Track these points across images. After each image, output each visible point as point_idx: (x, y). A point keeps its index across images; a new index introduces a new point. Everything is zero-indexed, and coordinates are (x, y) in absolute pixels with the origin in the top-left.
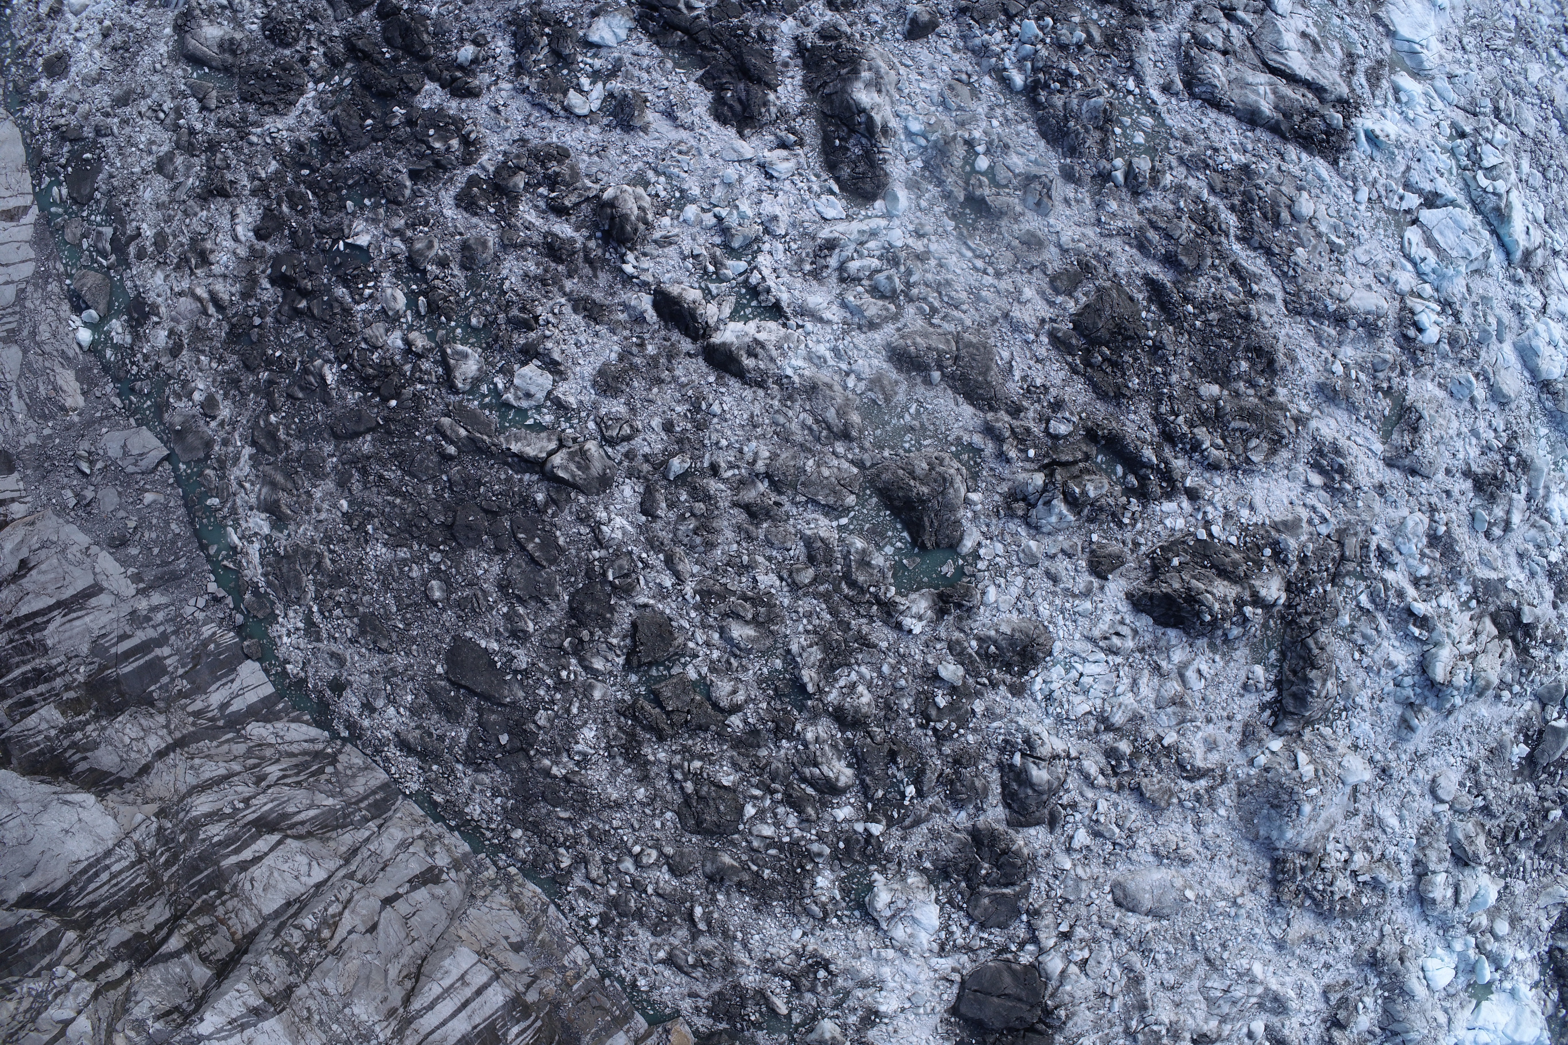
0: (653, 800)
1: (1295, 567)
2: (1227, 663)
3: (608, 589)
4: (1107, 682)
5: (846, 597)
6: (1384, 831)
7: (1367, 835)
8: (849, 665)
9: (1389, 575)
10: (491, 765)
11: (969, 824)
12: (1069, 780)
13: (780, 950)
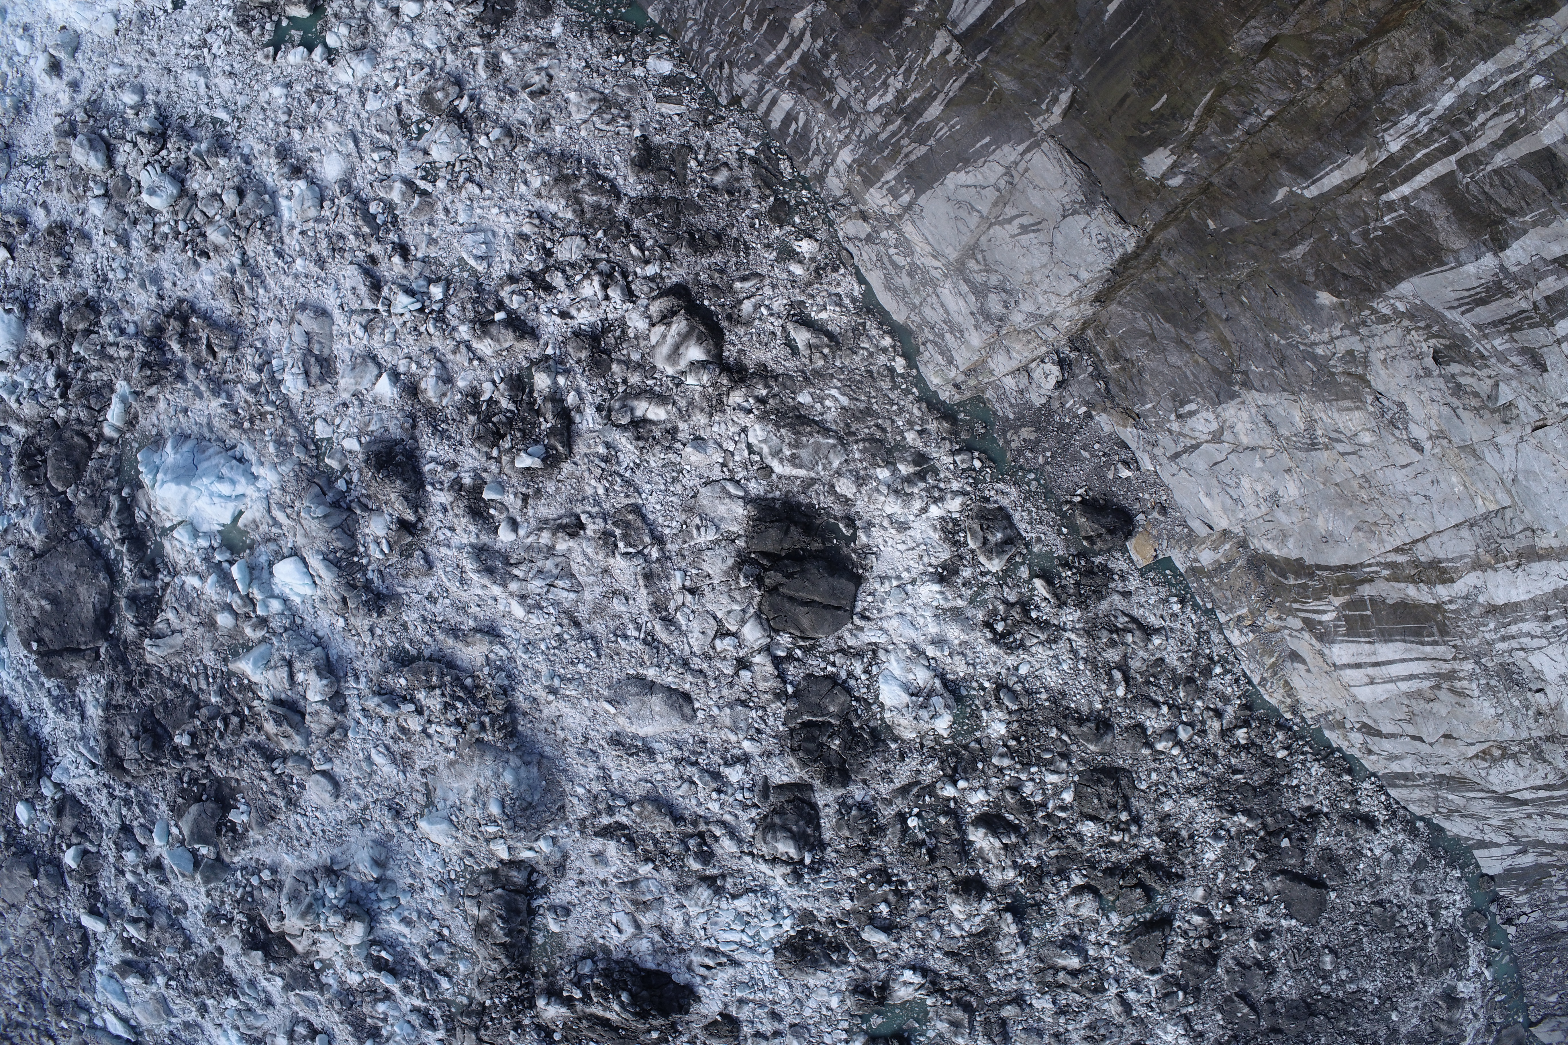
0: (1157, 799)
1: (527, 1022)
2: (589, 935)
3: (1182, 982)
4: (716, 924)
5: (971, 993)
6: (387, 748)
7: (408, 747)
8: (971, 935)
9: (418, 1003)
10: (1298, 814)
11: (852, 788)
12: (751, 833)
13: (1042, 653)
